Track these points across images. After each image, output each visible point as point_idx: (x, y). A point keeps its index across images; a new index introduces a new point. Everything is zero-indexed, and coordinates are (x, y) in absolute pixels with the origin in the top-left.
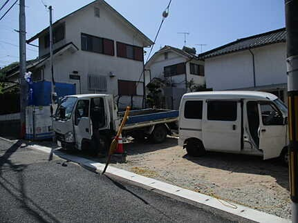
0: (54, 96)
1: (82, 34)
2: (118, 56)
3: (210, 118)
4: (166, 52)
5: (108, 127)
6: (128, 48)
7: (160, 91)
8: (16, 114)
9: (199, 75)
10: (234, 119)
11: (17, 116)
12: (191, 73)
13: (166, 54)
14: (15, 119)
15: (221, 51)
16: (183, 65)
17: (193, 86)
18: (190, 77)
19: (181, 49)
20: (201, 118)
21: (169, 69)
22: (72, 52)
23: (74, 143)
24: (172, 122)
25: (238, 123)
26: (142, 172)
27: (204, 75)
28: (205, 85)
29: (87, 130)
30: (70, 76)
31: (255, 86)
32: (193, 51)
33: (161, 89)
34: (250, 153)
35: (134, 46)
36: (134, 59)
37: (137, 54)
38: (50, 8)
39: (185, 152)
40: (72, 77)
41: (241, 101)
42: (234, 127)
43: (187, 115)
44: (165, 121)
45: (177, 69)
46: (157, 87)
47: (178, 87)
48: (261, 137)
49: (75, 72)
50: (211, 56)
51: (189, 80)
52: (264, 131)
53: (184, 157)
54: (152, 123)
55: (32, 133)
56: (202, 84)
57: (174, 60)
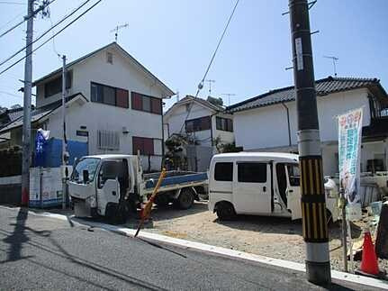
0: (65, 157)
1: (92, 83)
2: (133, 108)
3: (240, 180)
4: (188, 102)
5: (132, 191)
6: (145, 99)
7: (181, 150)
8: (14, 177)
9: (227, 130)
10: (264, 180)
11: (16, 180)
12: (217, 129)
13: (188, 105)
14: (14, 183)
15: (251, 104)
16: (208, 119)
17: (220, 144)
18: (216, 133)
19: (206, 99)
20: (232, 180)
21: (191, 123)
22: (80, 104)
23: (96, 209)
24: (199, 186)
25: (268, 184)
26: (174, 235)
27: (232, 131)
28: (234, 143)
29: (114, 193)
30: (77, 132)
31: (290, 145)
32: (220, 102)
33: (182, 147)
34: (280, 215)
35: (151, 97)
36: (151, 112)
37: (155, 106)
38: (64, 57)
39: (215, 216)
40: (79, 133)
41: (271, 163)
42: (264, 189)
43: (218, 178)
44: (192, 184)
45: (201, 124)
46: (178, 145)
47: (203, 145)
48: (289, 197)
49: (82, 127)
50: (240, 110)
51: (215, 137)
52: (291, 191)
53: (214, 222)
54: (178, 186)
55: (39, 199)
56: (231, 141)
57: (197, 113)
